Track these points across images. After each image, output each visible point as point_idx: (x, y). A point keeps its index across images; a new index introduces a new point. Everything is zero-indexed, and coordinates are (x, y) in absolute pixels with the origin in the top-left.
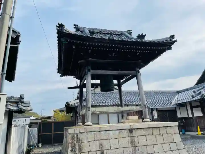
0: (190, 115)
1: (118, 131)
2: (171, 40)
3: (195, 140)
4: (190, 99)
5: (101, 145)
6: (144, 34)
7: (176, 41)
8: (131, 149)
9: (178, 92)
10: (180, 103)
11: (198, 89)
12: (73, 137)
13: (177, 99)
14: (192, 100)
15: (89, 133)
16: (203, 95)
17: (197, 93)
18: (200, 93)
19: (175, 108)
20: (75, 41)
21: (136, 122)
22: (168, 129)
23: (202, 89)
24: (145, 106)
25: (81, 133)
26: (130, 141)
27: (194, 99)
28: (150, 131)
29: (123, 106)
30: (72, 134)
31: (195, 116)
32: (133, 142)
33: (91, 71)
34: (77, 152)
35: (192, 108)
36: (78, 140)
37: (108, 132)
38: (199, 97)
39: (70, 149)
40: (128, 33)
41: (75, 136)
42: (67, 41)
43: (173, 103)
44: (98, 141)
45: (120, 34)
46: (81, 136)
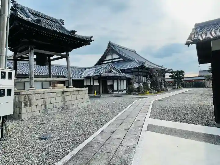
0: (92, 84)
1: (55, 93)
2: (91, 39)
3: (93, 98)
4: (93, 75)
5: (45, 102)
6: (75, 31)
7: (93, 40)
8: (63, 103)
9: (86, 69)
10: (87, 77)
11: (98, 68)
12: (25, 97)
13: (85, 74)
14: (94, 75)
15: (36, 95)
16: (101, 73)
17: (98, 71)
18: (99, 71)
19: (84, 79)
20: (26, 26)
21: (62, 88)
22: (83, 91)
23: (100, 69)
24: (71, 78)
25: (31, 94)
26: (62, 98)
27: (96, 75)
28: (74, 93)
29: (51, 77)
30: (24, 95)
31: (94, 84)
32: (64, 99)
33: (34, 50)
34: (29, 106)
35: (94, 80)
36: (29, 99)
37: (49, 94)
38: (98, 74)
39: (23, 104)
40: (61, 22)
41: (27, 96)
42: (19, 24)
43: (83, 76)
44: (42, 99)
45: (54, 21)
46: (31, 97)
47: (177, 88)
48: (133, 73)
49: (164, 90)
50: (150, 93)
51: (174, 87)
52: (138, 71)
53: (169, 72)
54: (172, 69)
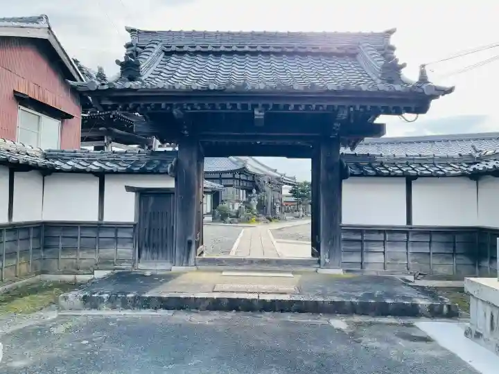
47: (303, 216)
48: (223, 180)
49: (279, 219)
50: (257, 221)
51: (297, 213)
52: (234, 178)
53: (290, 184)
54: (294, 178)
